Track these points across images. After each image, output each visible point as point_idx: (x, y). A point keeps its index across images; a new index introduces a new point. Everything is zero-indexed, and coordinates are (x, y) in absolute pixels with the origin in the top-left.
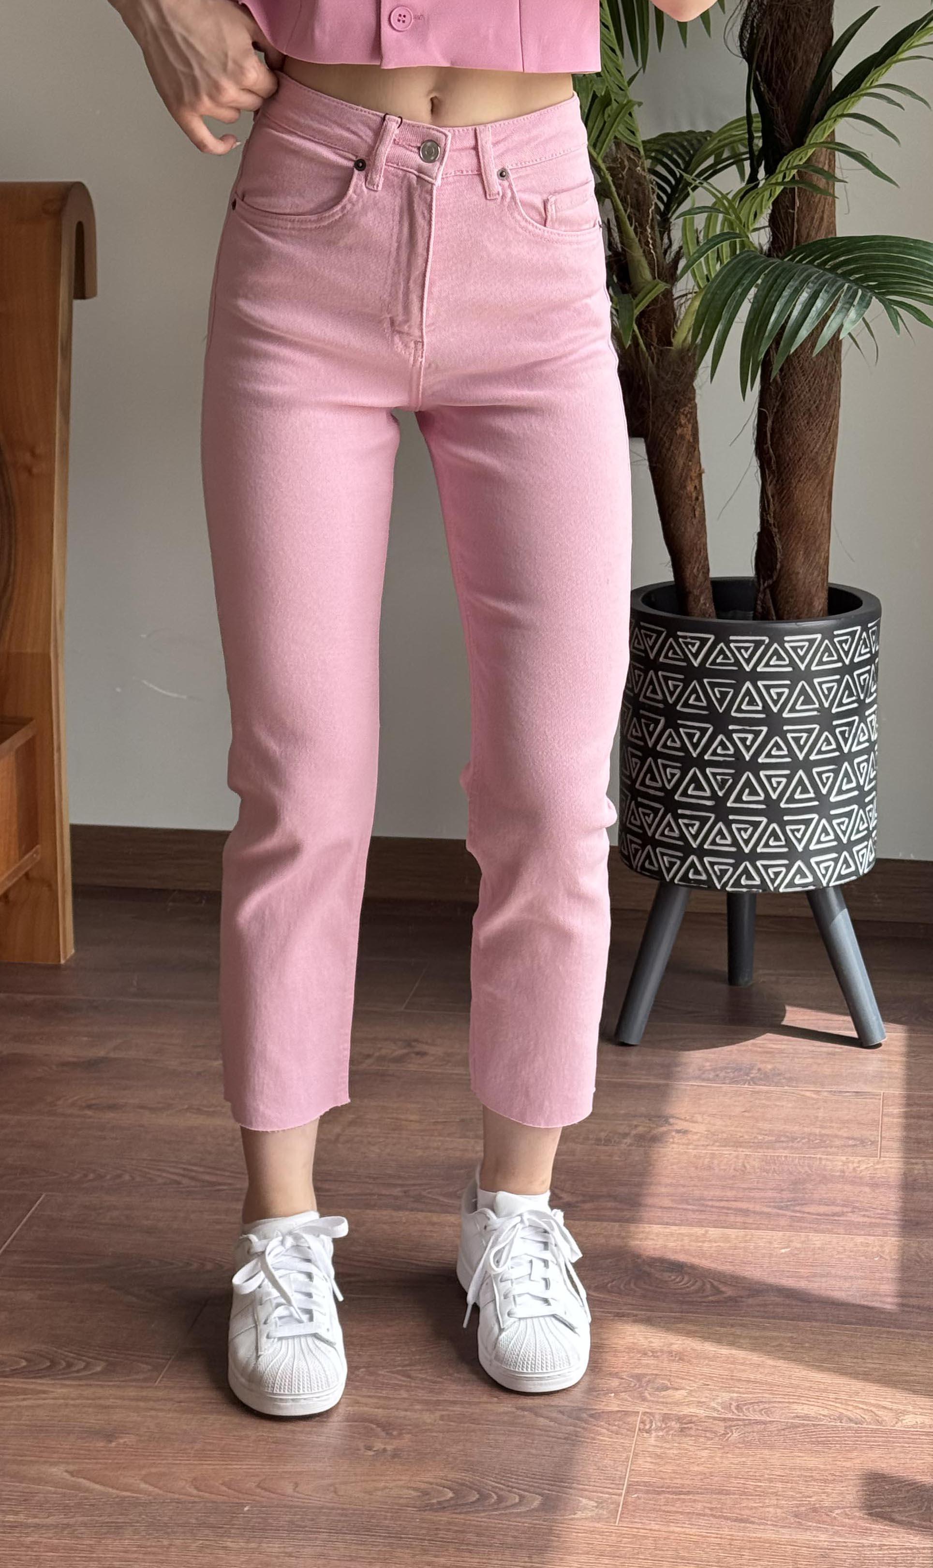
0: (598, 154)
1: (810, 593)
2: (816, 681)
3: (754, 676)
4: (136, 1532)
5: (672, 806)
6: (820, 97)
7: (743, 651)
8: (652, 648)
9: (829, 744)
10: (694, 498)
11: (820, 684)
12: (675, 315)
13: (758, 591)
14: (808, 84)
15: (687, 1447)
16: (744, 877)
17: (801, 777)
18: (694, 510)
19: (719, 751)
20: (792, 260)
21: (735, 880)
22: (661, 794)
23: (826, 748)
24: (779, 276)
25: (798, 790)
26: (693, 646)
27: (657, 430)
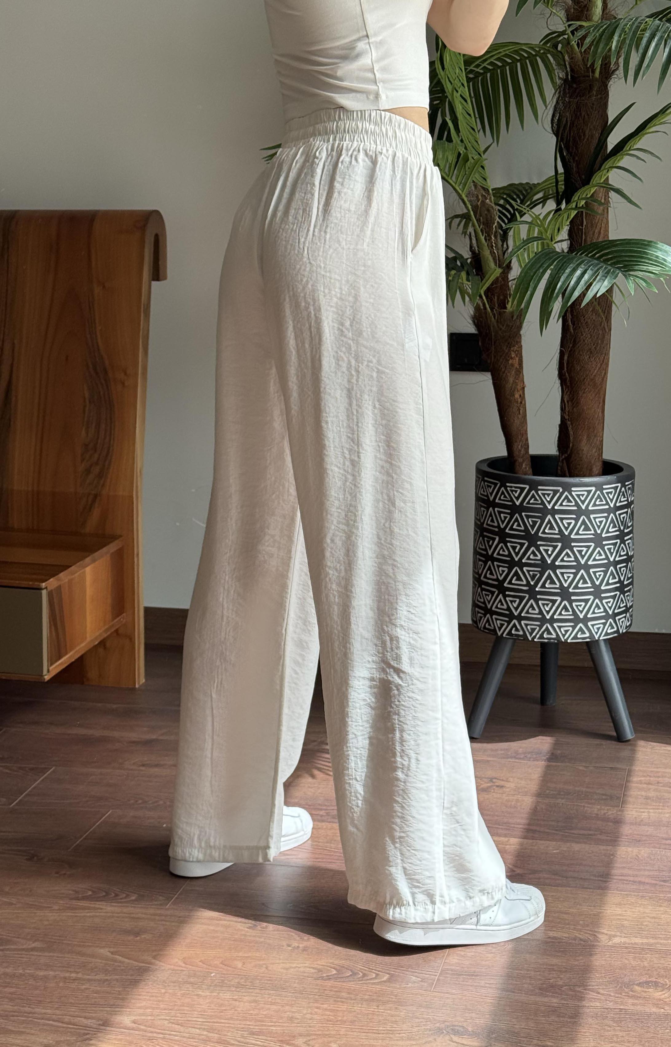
0: (463, 191)
1: (591, 463)
2: (592, 516)
3: (554, 512)
5: (502, 590)
6: (599, 157)
7: (546, 496)
8: (491, 494)
9: (601, 555)
10: (519, 402)
11: (595, 518)
12: (509, 291)
13: (560, 460)
14: (592, 149)
16: (546, 633)
17: (582, 574)
18: (519, 410)
19: (532, 557)
20: (576, 254)
21: (540, 635)
22: (496, 583)
23: (598, 557)
24: (565, 262)
25: (581, 581)
26: (517, 492)
27: (498, 361)
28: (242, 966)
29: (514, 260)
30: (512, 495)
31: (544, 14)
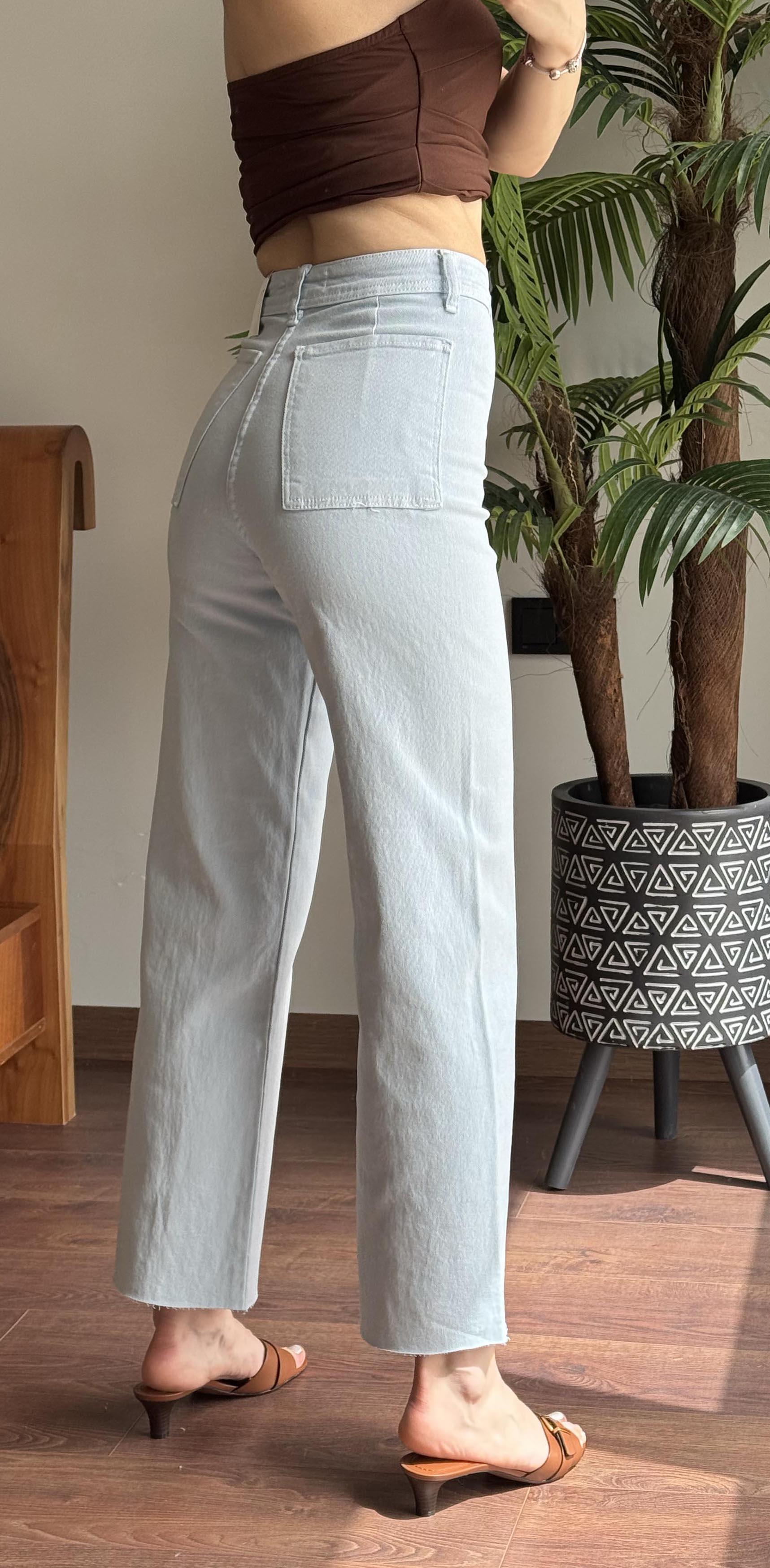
0: (524, 393)
1: (719, 785)
2: (721, 865)
3: (666, 860)
5: (594, 976)
6: (723, 339)
7: (655, 836)
8: (575, 834)
9: (735, 922)
10: (613, 700)
11: (725, 868)
13: (673, 783)
14: (713, 327)
15: (569, 1511)
16: (659, 1036)
17: (710, 950)
18: (614, 711)
19: (636, 926)
20: (691, 484)
21: (652, 1039)
22: (586, 965)
23: (733, 926)
24: (675, 496)
25: (709, 961)
26: (611, 832)
27: (580, 639)
28: (220, 1541)
29: (602, 492)
30: (605, 836)
31: (637, 131)
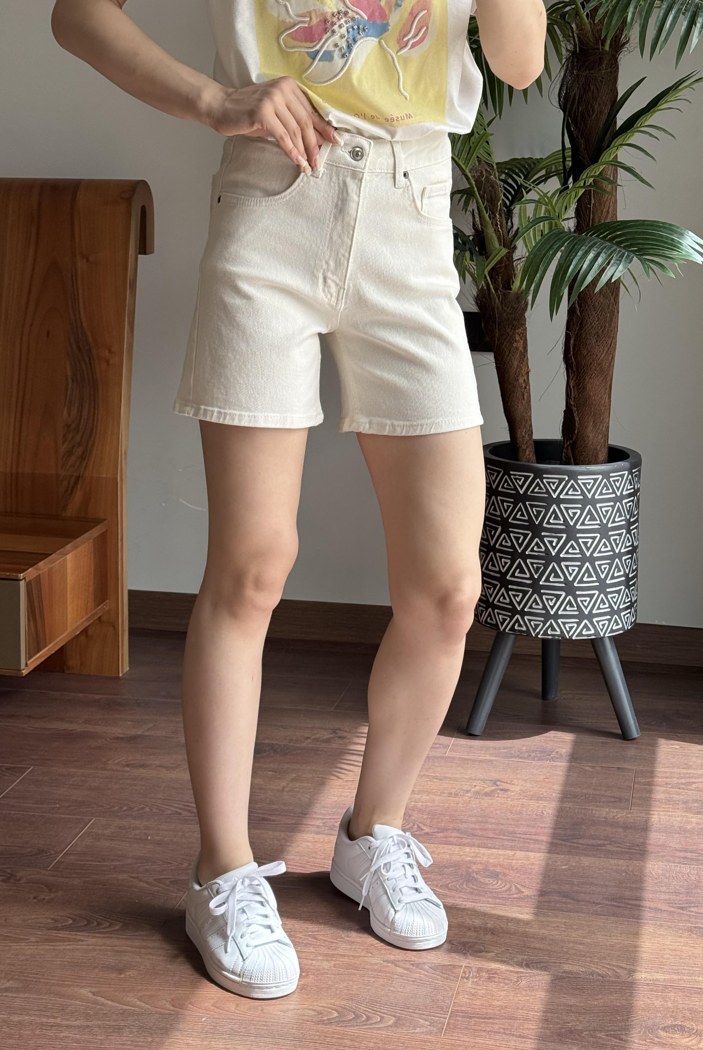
0: (466, 167)
1: (597, 449)
2: (598, 506)
3: (559, 501)
4: (131, 1032)
5: (505, 583)
6: (608, 133)
8: (494, 482)
9: (606, 547)
10: (524, 387)
11: (601, 508)
12: (514, 270)
13: (564, 447)
14: (601, 124)
15: (491, 988)
16: (550, 629)
17: (587, 567)
18: (523, 395)
19: (535, 549)
20: (586, 235)
21: (545, 631)
22: (499, 575)
23: (604, 550)
24: (576, 243)
25: (586, 575)
26: (520, 481)
27: (501, 343)
28: (236, 1009)
30: (516, 483)
